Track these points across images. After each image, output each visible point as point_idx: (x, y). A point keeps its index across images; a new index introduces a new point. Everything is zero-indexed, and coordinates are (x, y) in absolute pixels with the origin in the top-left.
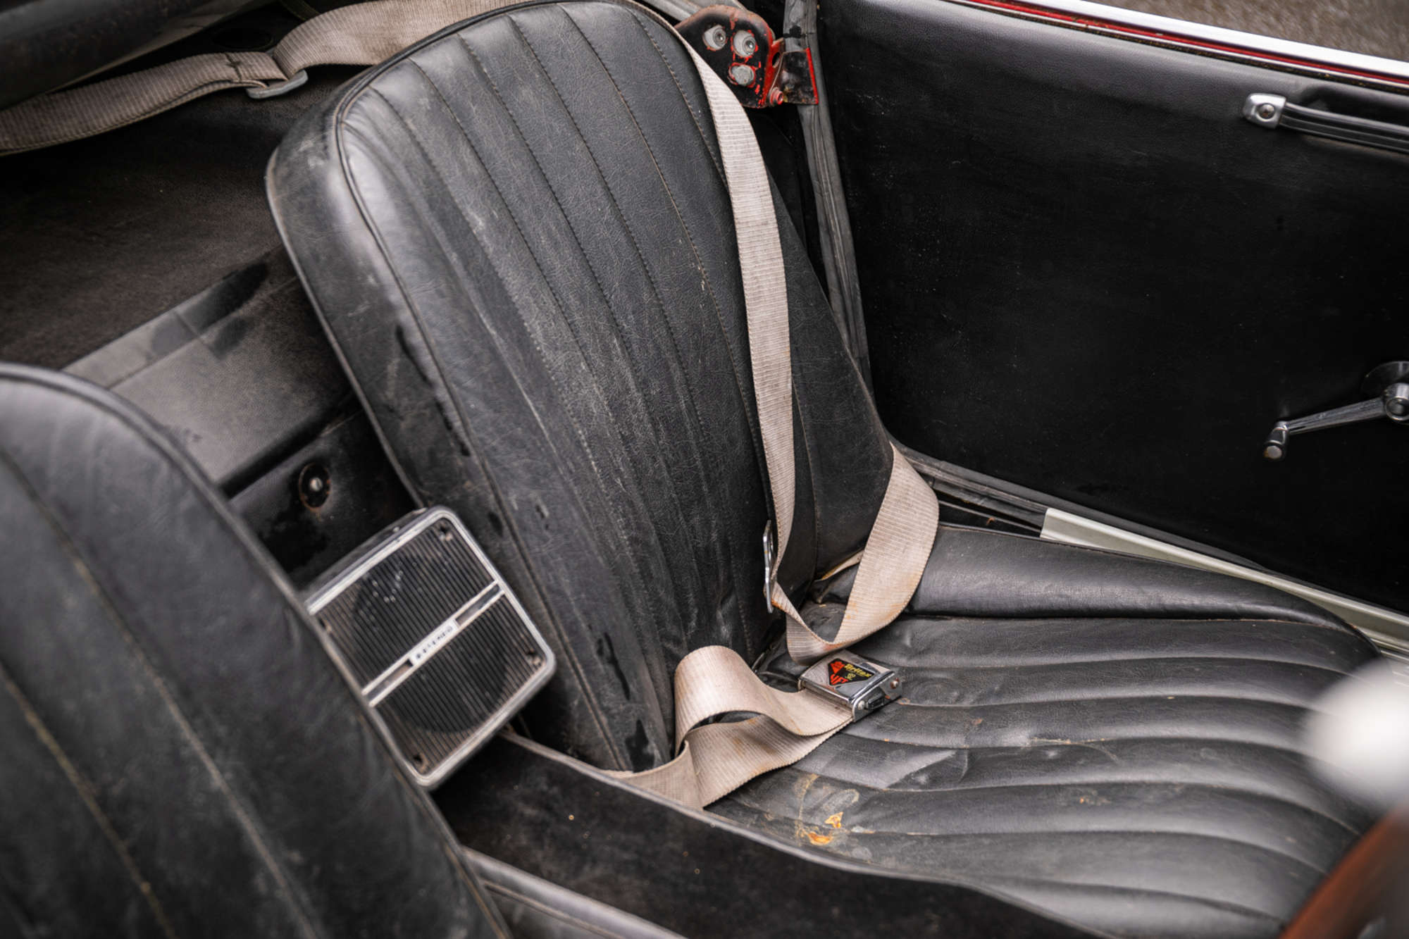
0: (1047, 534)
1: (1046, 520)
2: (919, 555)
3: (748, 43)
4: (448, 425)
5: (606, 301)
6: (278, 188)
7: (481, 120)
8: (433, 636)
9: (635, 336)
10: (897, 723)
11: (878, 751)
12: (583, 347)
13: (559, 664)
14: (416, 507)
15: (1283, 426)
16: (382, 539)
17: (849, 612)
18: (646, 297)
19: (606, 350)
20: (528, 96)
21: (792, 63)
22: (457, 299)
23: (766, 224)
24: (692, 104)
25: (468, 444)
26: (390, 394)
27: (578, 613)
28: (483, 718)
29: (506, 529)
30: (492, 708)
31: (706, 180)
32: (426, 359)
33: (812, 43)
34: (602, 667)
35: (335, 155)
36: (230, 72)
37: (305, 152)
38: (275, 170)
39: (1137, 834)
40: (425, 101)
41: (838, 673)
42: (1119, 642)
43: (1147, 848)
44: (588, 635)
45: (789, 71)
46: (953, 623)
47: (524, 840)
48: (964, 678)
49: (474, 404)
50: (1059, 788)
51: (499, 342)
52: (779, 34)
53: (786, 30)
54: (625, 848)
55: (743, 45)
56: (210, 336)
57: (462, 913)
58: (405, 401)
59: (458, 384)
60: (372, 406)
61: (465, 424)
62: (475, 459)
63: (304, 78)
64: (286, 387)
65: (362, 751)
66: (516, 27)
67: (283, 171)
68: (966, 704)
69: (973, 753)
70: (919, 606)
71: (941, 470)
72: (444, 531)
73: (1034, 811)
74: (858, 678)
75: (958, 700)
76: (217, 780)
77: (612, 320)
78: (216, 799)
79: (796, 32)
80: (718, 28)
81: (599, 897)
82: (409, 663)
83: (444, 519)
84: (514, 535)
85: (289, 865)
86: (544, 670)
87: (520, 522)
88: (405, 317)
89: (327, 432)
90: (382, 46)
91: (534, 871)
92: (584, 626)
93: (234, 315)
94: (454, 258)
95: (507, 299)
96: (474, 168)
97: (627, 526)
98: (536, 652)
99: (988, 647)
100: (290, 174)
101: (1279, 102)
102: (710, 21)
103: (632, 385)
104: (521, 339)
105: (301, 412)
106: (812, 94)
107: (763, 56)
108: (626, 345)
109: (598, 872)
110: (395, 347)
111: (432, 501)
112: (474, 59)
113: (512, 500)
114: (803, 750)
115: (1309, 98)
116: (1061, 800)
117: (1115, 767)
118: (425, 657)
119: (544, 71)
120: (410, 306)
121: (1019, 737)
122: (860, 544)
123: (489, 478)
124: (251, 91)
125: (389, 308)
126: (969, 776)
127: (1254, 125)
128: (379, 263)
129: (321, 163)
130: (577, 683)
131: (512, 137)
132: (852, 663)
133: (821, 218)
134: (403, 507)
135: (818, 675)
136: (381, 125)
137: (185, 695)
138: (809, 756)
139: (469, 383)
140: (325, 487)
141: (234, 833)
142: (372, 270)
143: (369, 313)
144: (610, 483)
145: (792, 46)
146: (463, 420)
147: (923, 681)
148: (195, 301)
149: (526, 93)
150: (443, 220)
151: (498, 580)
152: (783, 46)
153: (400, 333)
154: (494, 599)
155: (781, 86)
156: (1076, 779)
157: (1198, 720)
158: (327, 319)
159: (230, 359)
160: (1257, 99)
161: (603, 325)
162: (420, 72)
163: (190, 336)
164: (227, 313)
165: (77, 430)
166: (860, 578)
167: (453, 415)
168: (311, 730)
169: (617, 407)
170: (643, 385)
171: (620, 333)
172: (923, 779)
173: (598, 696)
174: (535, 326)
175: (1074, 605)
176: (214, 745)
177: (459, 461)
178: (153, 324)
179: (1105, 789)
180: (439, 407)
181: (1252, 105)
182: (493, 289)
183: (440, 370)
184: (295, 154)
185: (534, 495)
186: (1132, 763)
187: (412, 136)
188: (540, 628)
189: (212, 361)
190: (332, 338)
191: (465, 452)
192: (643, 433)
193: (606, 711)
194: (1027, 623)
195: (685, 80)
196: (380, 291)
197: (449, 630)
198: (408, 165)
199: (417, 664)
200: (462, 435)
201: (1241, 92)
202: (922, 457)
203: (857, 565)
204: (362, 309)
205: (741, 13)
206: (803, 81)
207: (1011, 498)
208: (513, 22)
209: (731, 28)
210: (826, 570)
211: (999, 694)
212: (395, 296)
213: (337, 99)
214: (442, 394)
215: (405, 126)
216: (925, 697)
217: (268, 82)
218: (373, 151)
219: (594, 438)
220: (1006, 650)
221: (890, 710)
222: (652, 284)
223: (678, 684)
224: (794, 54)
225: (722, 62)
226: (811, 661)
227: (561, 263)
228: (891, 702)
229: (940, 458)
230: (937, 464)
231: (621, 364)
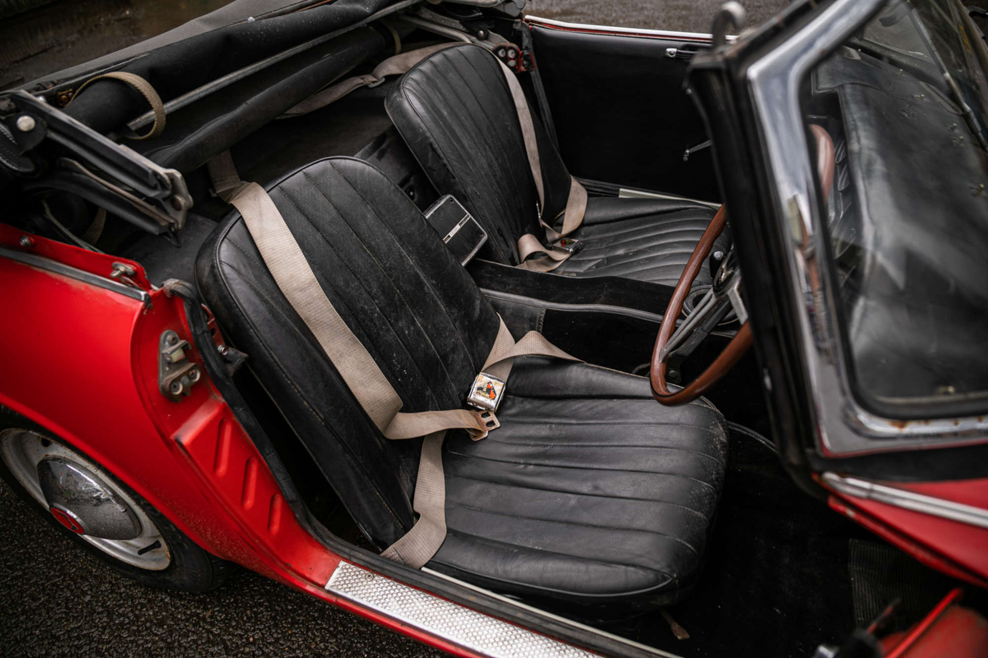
0: (620, 196)
1: (620, 193)
2: (583, 208)
3: (512, 53)
4: (448, 170)
5: (482, 135)
6: (389, 109)
7: (440, 83)
8: (454, 229)
9: (492, 145)
10: (584, 254)
11: (579, 263)
12: (479, 149)
13: (488, 237)
14: (440, 196)
15: (688, 151)
16: (435, 204)
17: (564, 227)
18: (493, 133)
19: (485, 149)
20: (452, 76)
21: (526, 58)
22: (445, 134)
23: (525, 108)
24: (499, 73)
25: (454, 175)
26: (430, 164)
27: (491, 222)
28: (471, 251)
29: (468, 199)
30: (473, 248)
31: (506, 96)
32: (439, 151)
33: (532, 50)
34: (500, 238)
35: (404, 97)
36: (361, 81)
37: (395, 97)
38: (387, 104)
39: (658, 268)
40: (424, 79)
41: (564, 244)
42: (646, 223)
43: (661, 270)
44: (494, 228)
45: (526, 61)
46: (596, 226)
47: (488, 282)
48: (601, 241)
49: (455, 163)
50: (634, 261)
51: (457, 146)
52: (521, 49)
53: (524, 48)
54: (516, 281)
55: (511, 54)
56: (376, 154)
57: (478, 296)
58: (435, 166)
59: (450, 158)
60: (425, 168)
61: (453, 170)
62: (457, 179)
63: (384, 80)
64: (399, 167)
65: (446, 253)
66: (445, 56)
67: (389, 103)
68: (603, 247)
69: (607, 258)
70: (586, 222)
71: (586, 182)
72: (451, 201)
73: (628, 268)
74: (570, 243)
75: (601, 246)
76: (411, 263)
77: (485, 140)
78: (411, 266)
79: (527, 48)
80: (502, 50)
81: (512, 293)
82: (449, 236)
83: (451, 198)
84: (471, 201)
85: (432, 284)
86: (485, 238)
87: (472, 197)
88: (432, 140)
89: (412, 179)
90: (403, 67)
91: (493, 289)
92: (493, 226)
93: (381, 148)
94: (441, 123)
95: (457, 135)
96: (441, 98)
97: (499, 200)
98: (482, 233)
99: (608, 231)
100: (392, 104)
101: (675, 50)
102: (499, 48)
103: (494, 160)
104: (463, 146)
105: (404, 174)
106: (533, 67)
107: (517, 57)
108: (490, 148)
109: (510, 287)
110: (430, 149)
111: (446, 194)
112: (435, 65)
113: (469, 190)
114: (557, 265)
115: (684, 48)
116: (635, 264)
117: (650, 253)
118: (453, 235)
119: (455, 67)
120: (433, 137)
121: (621, 252)
122: (564, 207)
123: (462, 185)
124: (369, 86)
125: (427, 138)
126: (607, 264)
127: (669, 58)
128: (422, 125)
129: (401, 99)
130: (493, 243)
131: (449, 88)
132: (567, 240)
133: (540, 106)
134: (436, 198)
135: (558, 245)
136: (414, 86)
137: (400, 239)
138: (560, 267)
139: (452, 157)
140: (414, 195)
141: (417, 276)
142: (421, 128)
143: (421, 140)
144: (492, 188)
145: (526, 53)
146: (452, 168)
147: (589, 243)
148: (370, 145)
149: (451, 75)
150: (436, 112)
151: (468, 214)
152: (523, 53)
153: (431, 145)
154: (468, 219)
155: (524, 65)
156: (639, 258)
157: (672, 237)
158: (409, 145)
159: (383, 160)
160: (669, 50)
161: (483, 142)
162: (421, 71)
163: (370, 155)
164: (379, 147)
165: (362, 172)
166: (566, 217)
167: (449, 167)
168: (433, 247)
169: (490, 166)
170: (497, 159)
171: (488, 144)
172: (594, 267)
173: (500, 246)
174: (465, 142)
175: (632, 215)
176: (409, 253)
177: (453, 181)
178: (360, 152)
179: (647, 259)
180: (445, 165)
181: (667, 52)
182: (453, 132)
183: (444, 154)
184: (392, 98)
185: (474, 189)
186: (654, 252)
187: (423, 89)
188: (482, 226)
189: (378, 161)
190: (411, 150)
191: (454, 178)
192: (499, 174)
193: (503, 250)
194: (620, 222)
195: (495, 66)
196: (424, 133)
197: (458, 227)
198: (424, 98)
199: (451, 236)
200: (453, 173)
201: (664, 48)
202: (580, 179)
203: (564, 214)
204: (419, 140)
205: (508, 44)
206: (530, 63)
207: (608, 187)
208: (444, 54)
209: (507, 49)
210: (555, 217)
211: (613, 242)
212: (428, 134)
213: (401, 81)
214: (445, 161)
215: (420, 87)
216: (591, 247)
217: (373, 82)
218: (414, 94)
219: (486, 175)
220: (613, 231)
221: (581, 252)
222: (495, 130)
223: (519, 246)
224: (527, 55)
225: (506, 60)
226: (555, 241)
227: (468, 124)
228: (581, 250)
229: (585, 178)
230: (585, 180)
231: (490, 153)
